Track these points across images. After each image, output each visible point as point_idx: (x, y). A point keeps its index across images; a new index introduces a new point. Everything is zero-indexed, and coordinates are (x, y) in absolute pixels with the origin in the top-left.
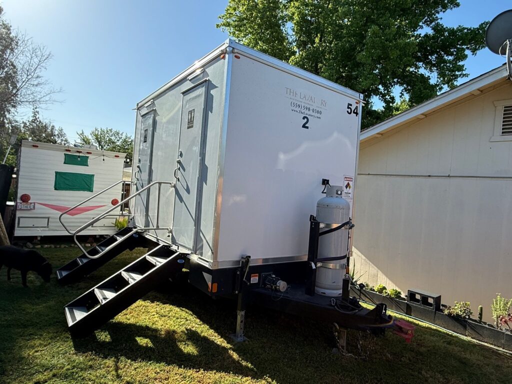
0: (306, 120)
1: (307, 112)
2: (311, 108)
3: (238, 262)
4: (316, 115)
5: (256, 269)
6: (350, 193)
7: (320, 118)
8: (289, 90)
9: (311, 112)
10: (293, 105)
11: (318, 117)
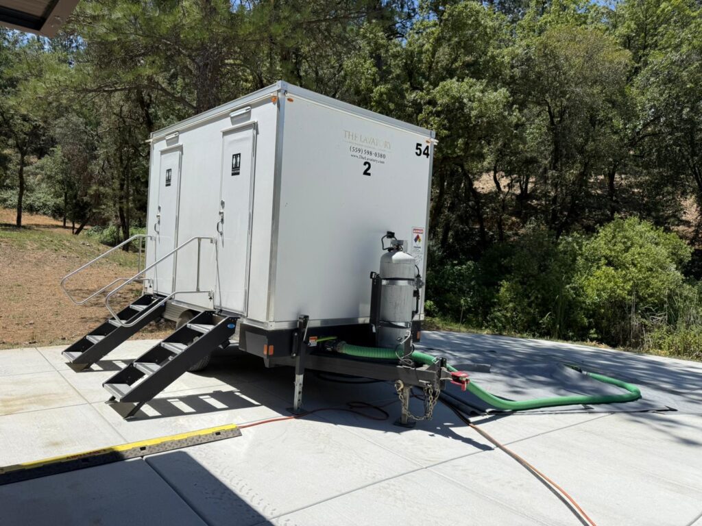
0: (367, 166)
1: (368, 156)
2: (373, 152)
3: (295, 322)
4: (379, 159)
5: (315, 332)
6: (420, 247)
7: (383, 162)
8: (347, 134)
9: (373, 157)
10: (352, 150)
11: (381, 162)
